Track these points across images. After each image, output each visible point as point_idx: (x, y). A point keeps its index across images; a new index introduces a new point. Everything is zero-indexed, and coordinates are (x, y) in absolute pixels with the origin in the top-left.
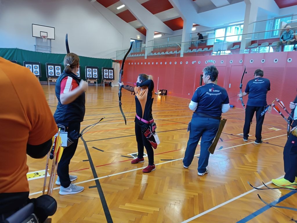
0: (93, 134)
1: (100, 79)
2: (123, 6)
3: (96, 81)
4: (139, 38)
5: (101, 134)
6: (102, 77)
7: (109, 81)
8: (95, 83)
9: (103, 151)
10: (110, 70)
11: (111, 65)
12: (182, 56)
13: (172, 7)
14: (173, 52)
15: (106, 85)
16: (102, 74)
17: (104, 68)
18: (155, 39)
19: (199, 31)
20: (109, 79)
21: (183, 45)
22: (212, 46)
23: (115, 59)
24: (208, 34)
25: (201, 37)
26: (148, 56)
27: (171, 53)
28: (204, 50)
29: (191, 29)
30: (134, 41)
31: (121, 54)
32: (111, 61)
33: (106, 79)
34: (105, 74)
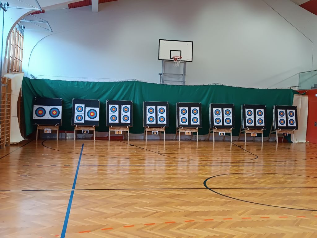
3: (261, 131)
6: (274, 124)
8: (259, 135)
10: (288, 111)
11: (291, 100)
15: (281, 140)
16: (274, 118)
31: (309, 79)
32: (292, 93)
33: (282, 128)
34: (280, 118)
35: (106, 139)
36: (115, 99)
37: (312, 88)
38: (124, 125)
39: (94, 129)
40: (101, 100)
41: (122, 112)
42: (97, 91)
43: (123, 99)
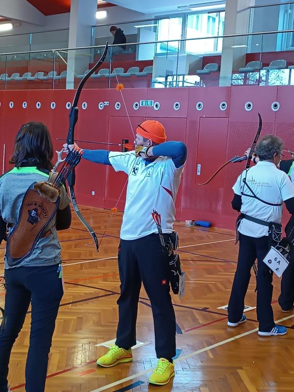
14: (46, 73)
19: (113, 22)
22: (150, 63)
24: (139, 29)
25: (119, 36)
28: (128, 74)
29: (93, 15)
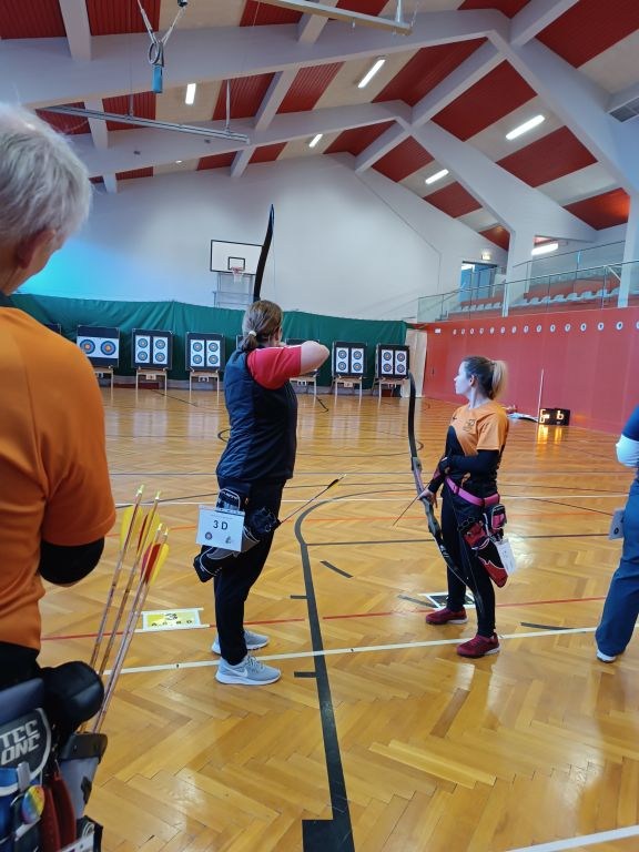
0: (328, 527)
1: (370, 377)
2: (444, 173)
3: (359, 381)
4: (486, 257)
5: (353, 526)
6: (377, 372)
7: (395, 383)
8: (356, 386)
9: (349, 576)
10: (397, 352)
11: (402, 337)
12: (623, 304)
13: (594, 161)
14: (594, 293)
15: (386, 393)
16: (377, 362)
17: (381, 348)
18: (536, 259)
20: (394, 377)
21: (626, 270)
23: (415, 321)
26: (511, 310)
27: (588, 296)
30: (474, 266)
31: (432, 307)
32: (404, 327)
33: (388, 376)
34: (384, 362)
35: (133, 386)
36: (144, 328)
37: (437, 320)
38: (160, 367)
39: (111, 372)
40: (122, 328)
41: (155, 347)
42: (115, 315)
43: (155, 328)
